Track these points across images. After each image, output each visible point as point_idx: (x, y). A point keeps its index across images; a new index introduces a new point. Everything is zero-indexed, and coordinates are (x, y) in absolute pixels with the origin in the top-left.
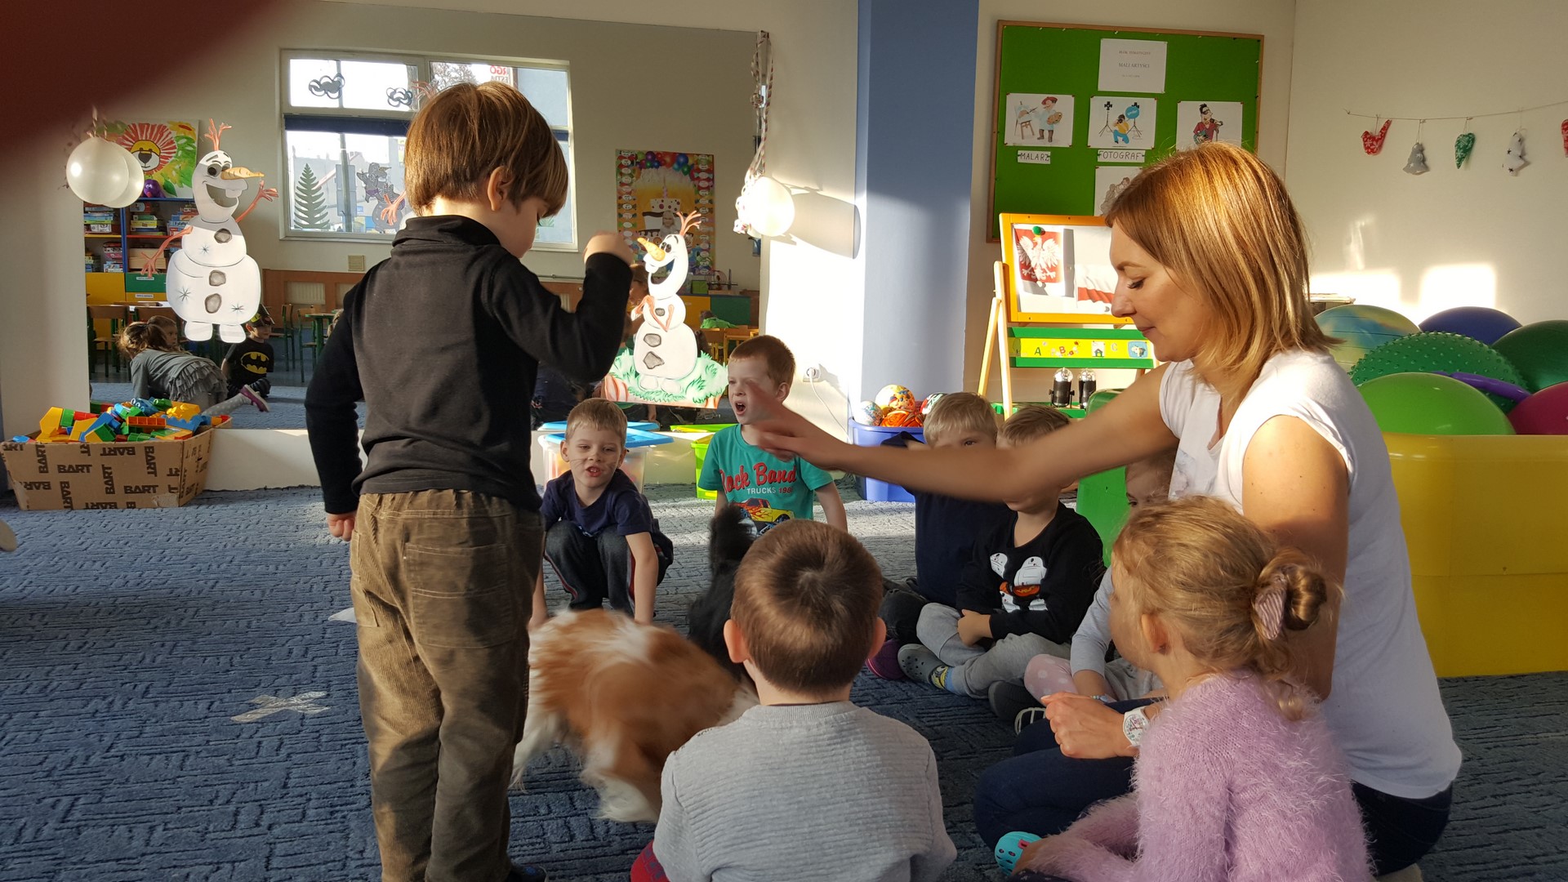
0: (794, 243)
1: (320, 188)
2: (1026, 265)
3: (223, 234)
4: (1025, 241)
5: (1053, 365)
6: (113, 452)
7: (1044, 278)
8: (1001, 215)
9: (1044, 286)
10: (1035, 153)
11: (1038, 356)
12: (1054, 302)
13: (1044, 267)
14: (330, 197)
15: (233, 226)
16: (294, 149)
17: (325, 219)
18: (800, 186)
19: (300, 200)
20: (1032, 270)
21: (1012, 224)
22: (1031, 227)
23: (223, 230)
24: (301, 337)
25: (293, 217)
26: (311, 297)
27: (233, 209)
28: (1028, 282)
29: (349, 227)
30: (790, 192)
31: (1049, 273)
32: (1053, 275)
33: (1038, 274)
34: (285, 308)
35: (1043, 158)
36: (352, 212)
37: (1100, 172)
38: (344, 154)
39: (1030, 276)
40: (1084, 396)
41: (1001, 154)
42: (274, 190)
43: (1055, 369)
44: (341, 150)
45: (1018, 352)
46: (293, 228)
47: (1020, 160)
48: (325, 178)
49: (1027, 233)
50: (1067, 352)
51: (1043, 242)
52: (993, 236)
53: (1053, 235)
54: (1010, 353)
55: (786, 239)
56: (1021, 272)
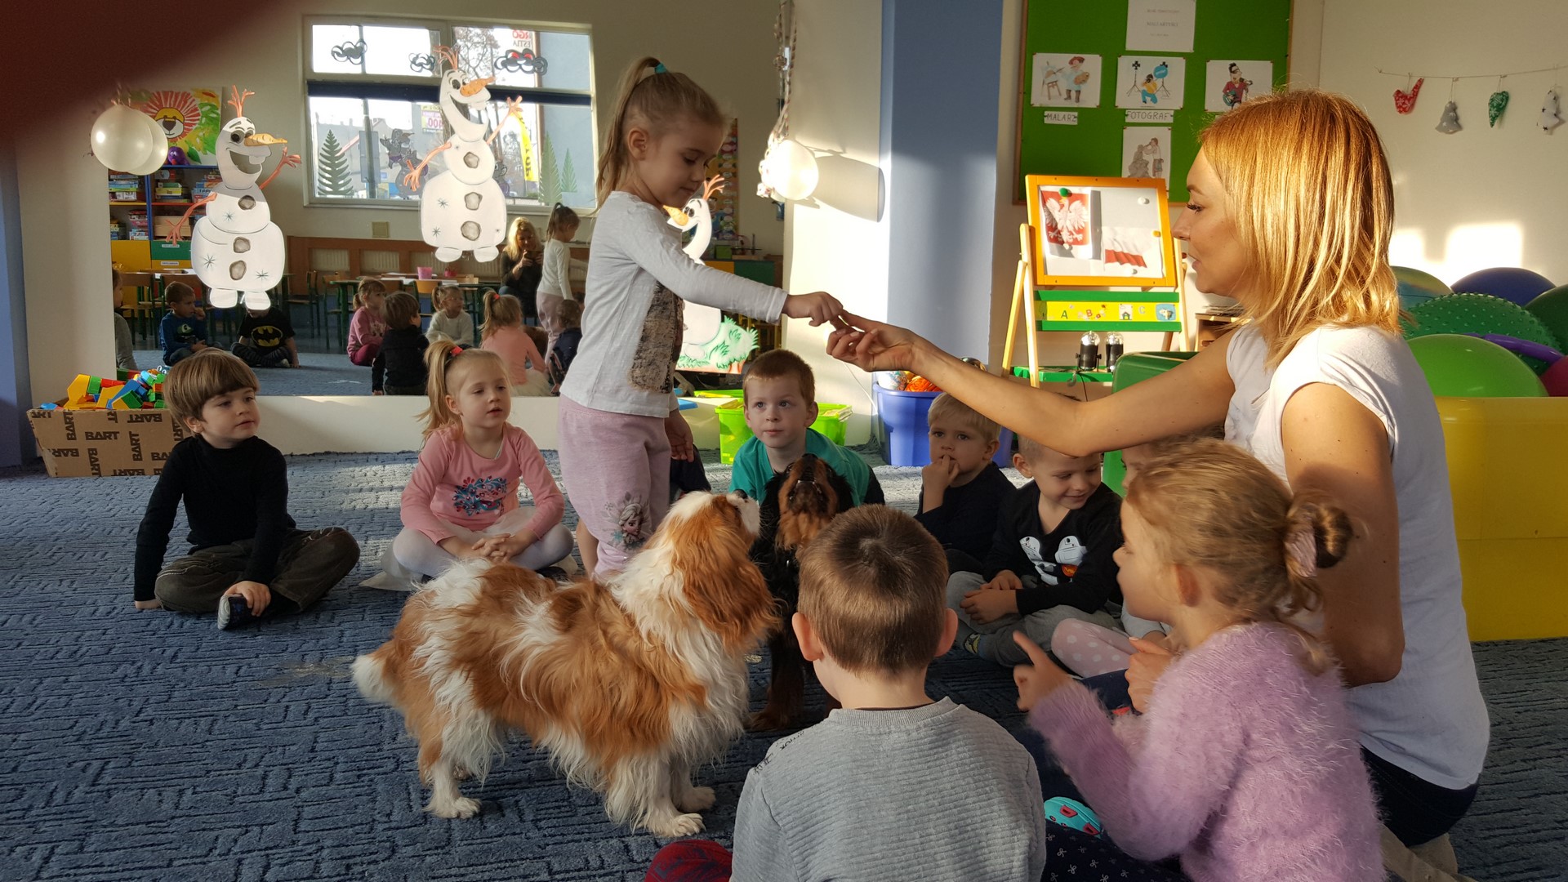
0: (817, 207)
1: (343, 155)
2: (1052, 227)
3: (246, 201)
4: (1052, 203)
5: (1080, 328)
6: (140, 419)
7: (1071, 241)
8: (1027, 178)
9: (1071, 248)
10: (1061, 114)
11: (1064, 319)
12: (1082, 264)
13: (1071, 229)
14: (354, 163)
15: (257, 192)
16: (317, 116)
17: (349, 186)
18: (823, 149)
19: (324, 167)
20: (1059, 232)
21: (1039, 187)
22: (1057, 189)
23: (247, 197)
24: (325, 304)
25: (317, 184)
26: (335, 264)
27: (257, 175)
28: (1054, 245)
29: (372, 193)
30: (813, 154)
31: (1076, 236)
32: (1080, 237)
33: (1065, 236)
34: (309, 275)
35: (1070, 119)
36: (376, 178)
37: (1128, 133)
38: (367, 121)
39: (1057, 239)
40: (1111, 359)
41: (1027, 114)
42: (297, 156)
43: (1081, 333)
44: (363, 117)
45: (1044, 315)
46: (317, 196)
47: (1047, 121)
48: (348, 145)
49: (1054, 195)
50: (1094, 316)
51: (1070, 204)
52: (1019, 198)
53: (1081, 197)
54: (1036, 316)
55: (809, 202)
56: (1048, 234)
